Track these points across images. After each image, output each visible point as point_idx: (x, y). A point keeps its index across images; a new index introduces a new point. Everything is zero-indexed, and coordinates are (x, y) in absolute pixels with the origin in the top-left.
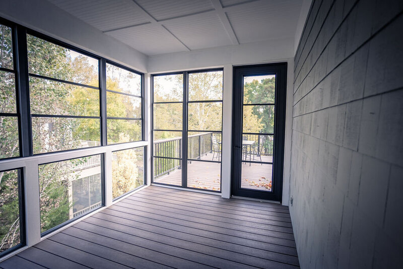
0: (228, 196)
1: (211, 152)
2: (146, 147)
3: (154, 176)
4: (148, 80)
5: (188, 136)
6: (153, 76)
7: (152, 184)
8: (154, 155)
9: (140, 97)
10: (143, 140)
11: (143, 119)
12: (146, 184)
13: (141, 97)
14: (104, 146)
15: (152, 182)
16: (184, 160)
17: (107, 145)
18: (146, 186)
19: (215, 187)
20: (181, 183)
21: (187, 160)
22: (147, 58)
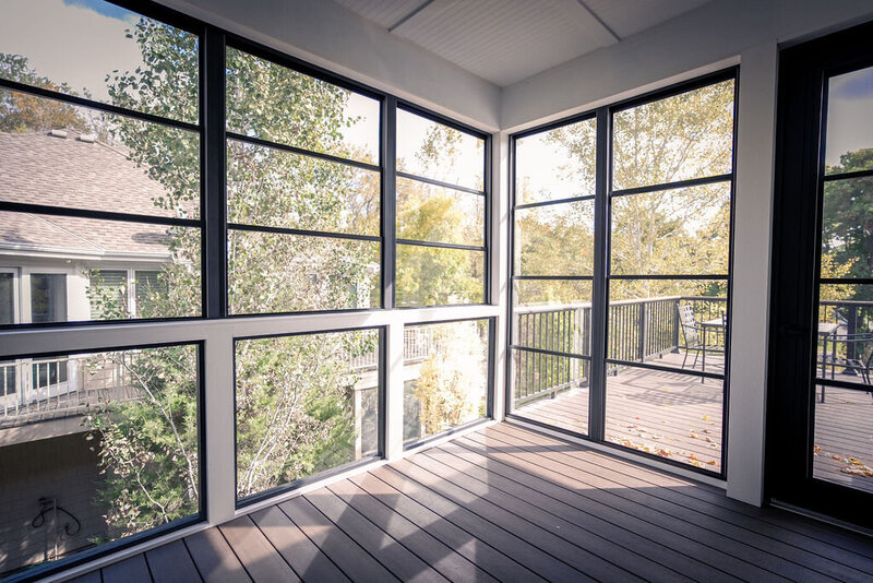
0: (755, 499)
1: (676, 351)
2: (493, 321)
3: (513, 399)
4: (502, 149)
5: (611, 302)
6: (515, 137)
7: (508, 419)
8: (515, 342)
9: (480, 193)
10: (488, 301)
11: (487, 249)
12: (490, 415)
13: (485, 194)
14: (389, 309)
15: (507, 413)
16: (598, 364)
17: (393, 307)
18: (490, 423)
19: (695, 455)
20: (586, 426)
21: (606, 360)
22: (500, 93)
